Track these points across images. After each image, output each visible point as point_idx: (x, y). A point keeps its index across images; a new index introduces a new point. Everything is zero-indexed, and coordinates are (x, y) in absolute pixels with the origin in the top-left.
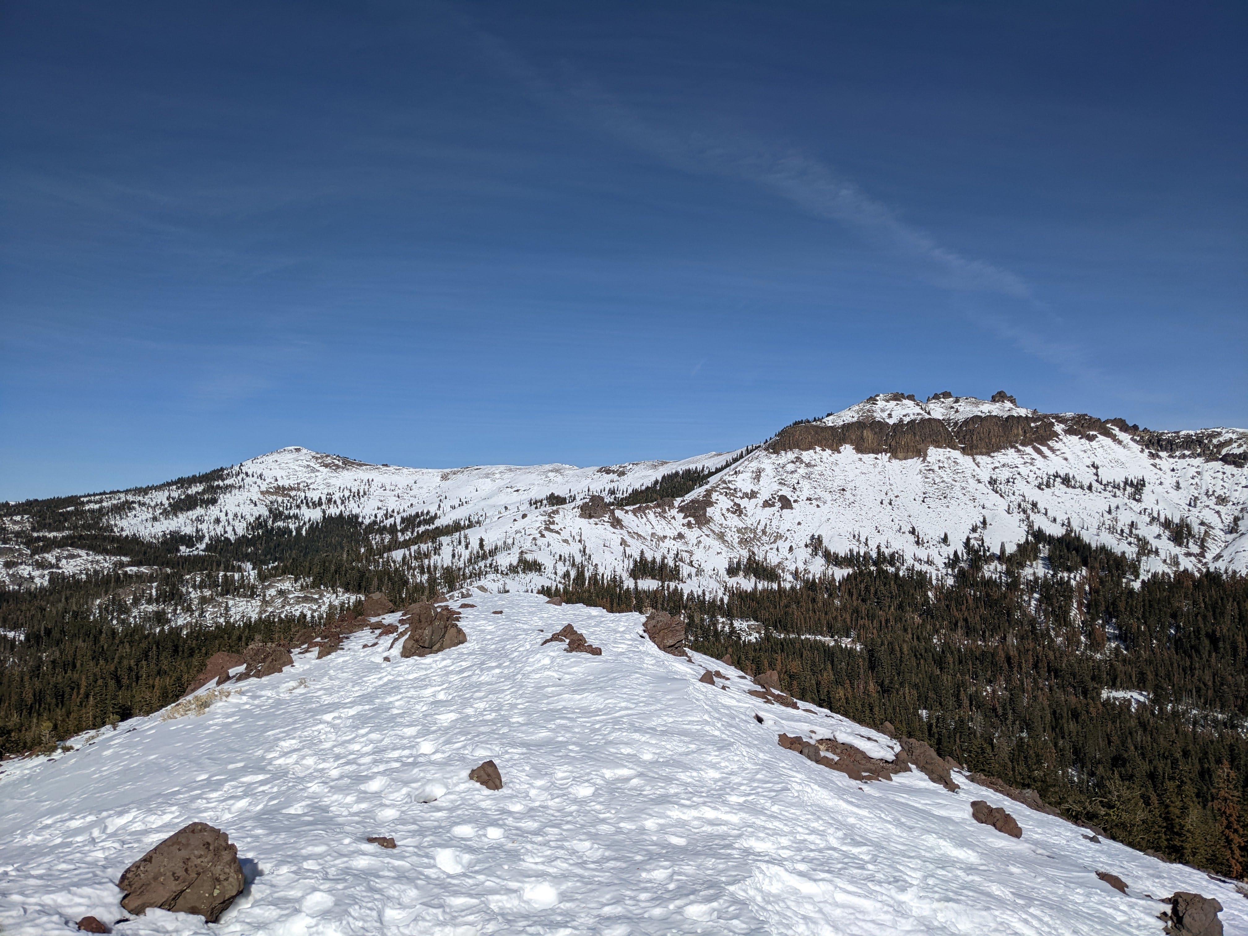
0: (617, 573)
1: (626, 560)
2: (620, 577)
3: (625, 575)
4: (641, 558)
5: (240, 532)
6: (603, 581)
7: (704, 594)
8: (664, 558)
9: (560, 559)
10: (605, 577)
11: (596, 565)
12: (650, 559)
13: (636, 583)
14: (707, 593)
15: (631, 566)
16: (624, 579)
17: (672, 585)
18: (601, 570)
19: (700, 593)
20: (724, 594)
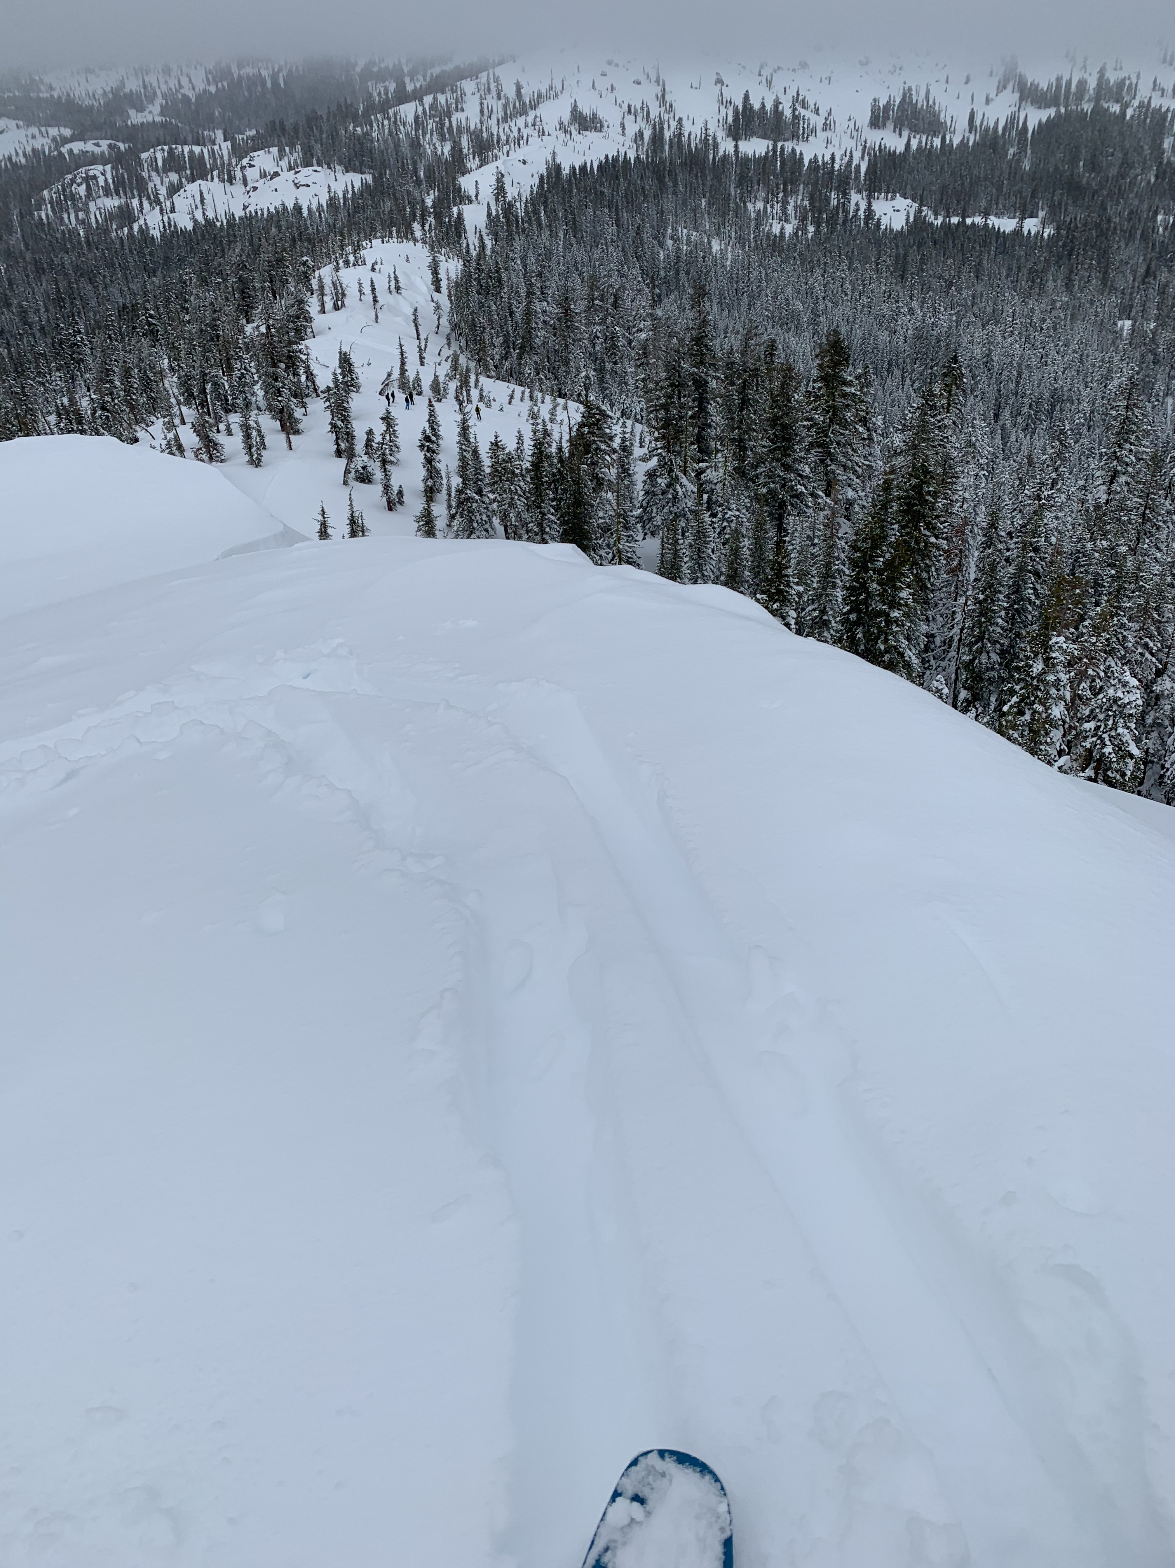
0: (710, 132)
1: (722, 108)
2: (714, 138)
3: (721, 134)
4: (744, 107)
5: (200, 86)
6: (689, 145)
7: (833, 159)
8: (777, 103)
9: (629, 112)
10: (692, 137)
11: (680, 119)
12: (757, 106)
13: (736, 146)
14: (837, 160)
15: (730, 119)
16: (719, 140)
17: (789, 146)
18: (687, 128)
19: (827, 158)
20: (863, 158)
